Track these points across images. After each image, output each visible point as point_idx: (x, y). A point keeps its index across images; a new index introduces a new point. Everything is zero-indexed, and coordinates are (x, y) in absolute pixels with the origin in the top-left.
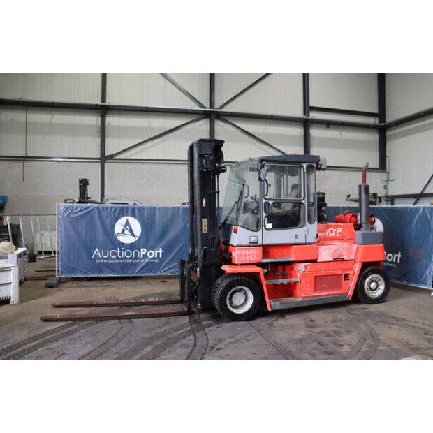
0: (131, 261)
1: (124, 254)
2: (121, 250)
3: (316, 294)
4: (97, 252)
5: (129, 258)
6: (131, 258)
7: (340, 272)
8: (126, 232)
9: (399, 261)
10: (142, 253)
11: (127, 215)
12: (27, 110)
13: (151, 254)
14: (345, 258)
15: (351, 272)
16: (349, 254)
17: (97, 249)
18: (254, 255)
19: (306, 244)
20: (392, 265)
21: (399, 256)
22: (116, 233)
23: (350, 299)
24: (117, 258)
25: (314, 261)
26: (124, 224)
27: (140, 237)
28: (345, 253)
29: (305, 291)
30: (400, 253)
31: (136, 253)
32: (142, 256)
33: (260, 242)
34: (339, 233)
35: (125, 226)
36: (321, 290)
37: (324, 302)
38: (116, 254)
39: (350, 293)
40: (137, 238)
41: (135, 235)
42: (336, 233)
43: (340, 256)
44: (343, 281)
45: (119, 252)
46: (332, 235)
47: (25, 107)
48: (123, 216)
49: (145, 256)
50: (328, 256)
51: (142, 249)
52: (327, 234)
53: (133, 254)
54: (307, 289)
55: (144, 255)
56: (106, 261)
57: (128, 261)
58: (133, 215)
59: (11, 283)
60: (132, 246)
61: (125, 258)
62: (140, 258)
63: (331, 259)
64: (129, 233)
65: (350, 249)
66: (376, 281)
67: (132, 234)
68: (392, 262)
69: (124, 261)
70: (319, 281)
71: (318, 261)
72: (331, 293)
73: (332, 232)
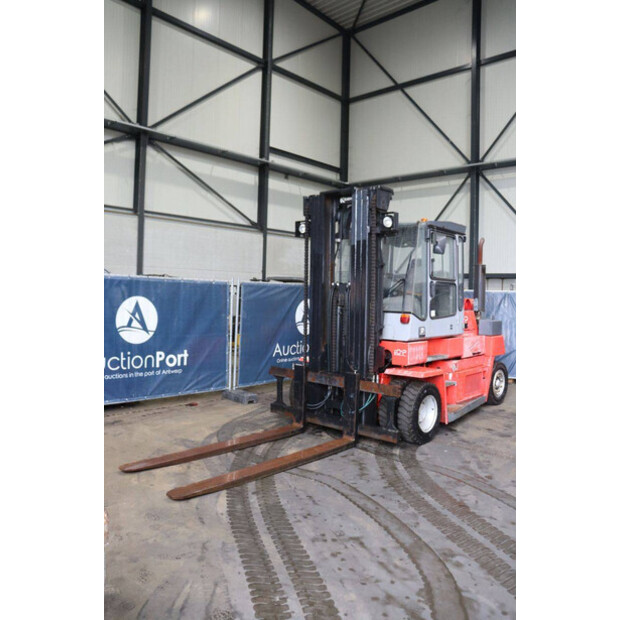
0: (141, 374)
1: (131, 362)
2: (126, 356)
5: (138, 370)
6: (142, 370)
8: (135, 323)
10: (159, 359)
11: (137, 294)
13: (171, 360)
14: (480, 352)
15: (487, 369)
22: (118, 326)
23: (487, 400)
24: (121, 371)
26: (131, 309)
27: (156, 333)
31: (150, 359)
32: (158, 366)
33: (427, 335)
35: (133, 314)
37: (475, 406)
38: (119, 363)
39: (487, 394)
40: (152, 334)
43: (476, 350)
45: (123, 359)
48: (130, 296)
49: (163, 363)
50: (469, 351)
51: (158, 353)
53: (144, 362)
55: (161, 362)
57: (137, 374)
58: (147, 295)
60: (143, 349)
61: (132, 370)
62: (156, 369)
69: (131, 375)
71: (463, 357)
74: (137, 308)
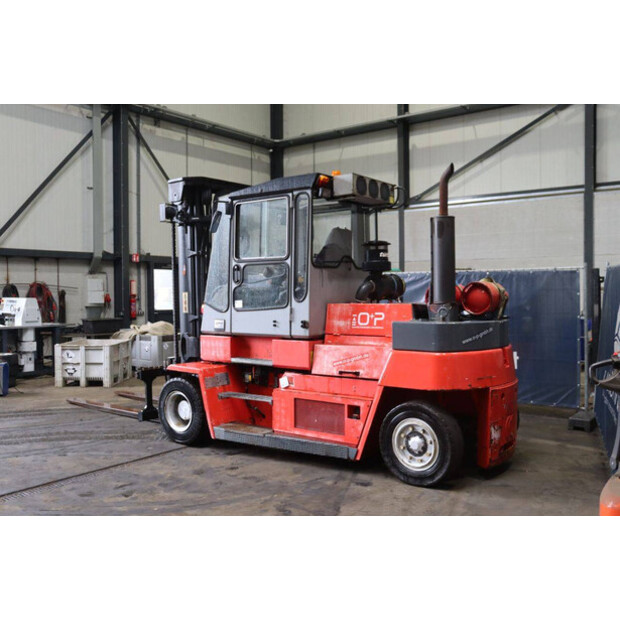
3: (297, 432)
7: (338, 400)
12: (314, 148)
14: (362, 373)
16: (369, 367)
19: (292, 338)
23: (358, 458)
25: (306, 372)
28: (363, 363)
29: (280, 421)
33: (228, 330)
36: (307, 427)
39: (359, 447)
43: (354, 367)
44: (346, 418)
46: (364, 325)
47: (311, 145)
50: (330, 366)
52: (354, 323)
54: (283, 420)
59: (101, 364)
63: (335, 372)
65: (377, 356)
70: (303, 409)
71: (313, 372)
72: (323, 437)
73: (364, 319)
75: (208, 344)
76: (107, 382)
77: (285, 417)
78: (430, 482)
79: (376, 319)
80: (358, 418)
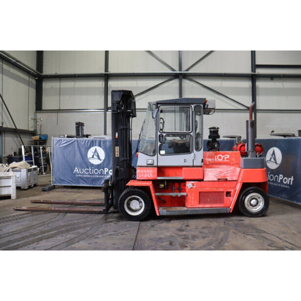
0: (98, 176)
1: (94, 171)
2: (91, 169)
3: (200, 206)
4: (76, 170)
5: (97, 175)
6: (98, 174)
7: (222, 190)
8: (95, 157)
9: (291, 184)
10: (105, 171)
11: (95, 145)
12: (60, 80)
13: (111, 172)
14: (229, 179)
15: (232, 191)
16: (231, 176)
17: (76, 168)
18: (151, 174)
19: (193, 167)
20: (286, 187)
21: (292, 179)
22: (88, 157)
23: (231, 212)
24: (89, 174)
25: (202, 180)
26: (94, 151)
27: (104, 161)
28: (229, 175)
29: (191, 203)
30: (292, 177)
31: (101, 171)
32: (105, 174)
33: (155, 164)
34: (227, 159)
35: (94, 153)
36: (206, 203)
37: (206, 212)
38: (89, 171)
39: (232, 207)
40: (102, 161)
41: (101, 159)
42: (224, 159)
43: (224, 177)
44: (225, 197)
45: (90, 170)
46: (220, 160)
47: (59, 79)
48: (93, 146)
49: (107, 173)
50: (213, 177)
51: (105, 169)
52: (216, 159)
53: (99, 172)
54: (193, 202)
56: (82, 176)
57: (96, 176)
58: (100, 146)
59: (10, 186)
60: (98, 167)
61: (94, 174)
62: (104, 175)
63: (216, 179)
64: (97, 158)
65: (233, 172)
66: (256, 199)
67: (99, 158)
68: (286, 184)
69: (94, 176)
70: (203, 196)
71: (204, 180)
72: (214, 206)
73: (220, 158)
74: (96, 150)
75: (142, 171)
76: (14, 196)
77: (194, 200)
78: (261, 215)
79: (225, 158)
80: (230, 196)
